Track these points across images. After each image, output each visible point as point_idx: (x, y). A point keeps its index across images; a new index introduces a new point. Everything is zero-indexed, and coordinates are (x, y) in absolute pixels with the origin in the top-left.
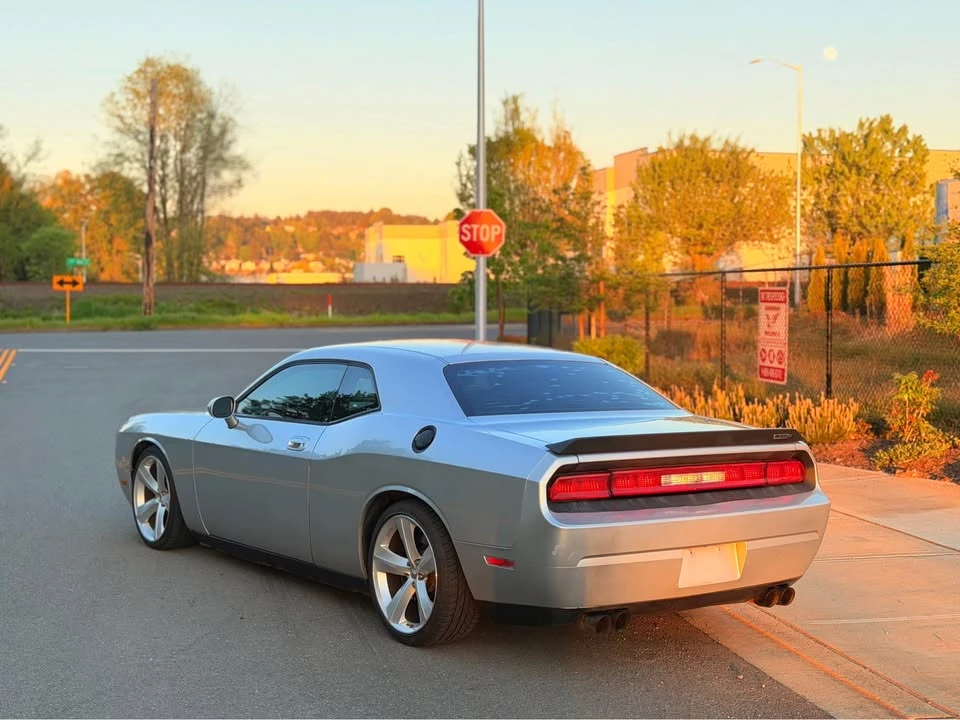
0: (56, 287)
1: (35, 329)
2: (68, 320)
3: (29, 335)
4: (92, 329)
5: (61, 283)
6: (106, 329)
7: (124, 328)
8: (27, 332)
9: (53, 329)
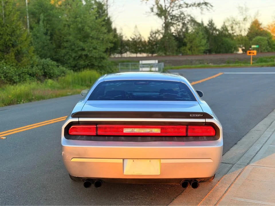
0: (248, 54)
1: (241, 67)
2: (251, 64)
3: (240, 69)
4: (258, 66)
5: (250, 53)
6: (262, 66)
7: (268, 66)
8: (240, 67)
9: (247, 66)
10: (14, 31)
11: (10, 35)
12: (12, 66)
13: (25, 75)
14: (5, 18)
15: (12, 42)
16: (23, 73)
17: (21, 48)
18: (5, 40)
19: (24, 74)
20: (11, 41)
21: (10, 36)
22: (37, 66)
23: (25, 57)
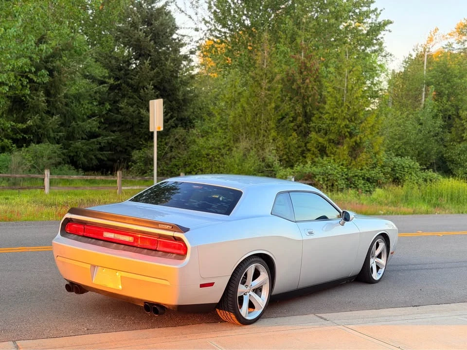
10: (355, 114)
11: (348, 119)
12: (342, 165)
13: (359, 179)
14: (347, 94)
15: (349, 130)
16: (356, 176)
17: (360, 138)
18: (339, 126)
19: (357, 178)
20: (349, 128)
21: (349, 121)
22: (383, 166)
23: (366, 152)
